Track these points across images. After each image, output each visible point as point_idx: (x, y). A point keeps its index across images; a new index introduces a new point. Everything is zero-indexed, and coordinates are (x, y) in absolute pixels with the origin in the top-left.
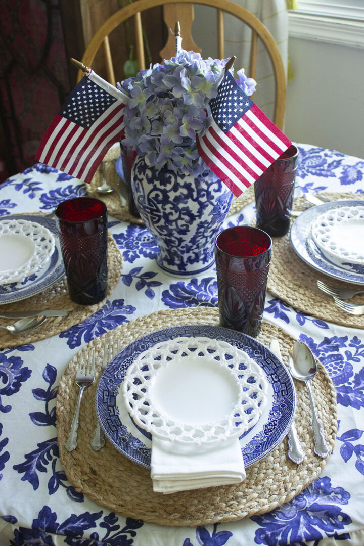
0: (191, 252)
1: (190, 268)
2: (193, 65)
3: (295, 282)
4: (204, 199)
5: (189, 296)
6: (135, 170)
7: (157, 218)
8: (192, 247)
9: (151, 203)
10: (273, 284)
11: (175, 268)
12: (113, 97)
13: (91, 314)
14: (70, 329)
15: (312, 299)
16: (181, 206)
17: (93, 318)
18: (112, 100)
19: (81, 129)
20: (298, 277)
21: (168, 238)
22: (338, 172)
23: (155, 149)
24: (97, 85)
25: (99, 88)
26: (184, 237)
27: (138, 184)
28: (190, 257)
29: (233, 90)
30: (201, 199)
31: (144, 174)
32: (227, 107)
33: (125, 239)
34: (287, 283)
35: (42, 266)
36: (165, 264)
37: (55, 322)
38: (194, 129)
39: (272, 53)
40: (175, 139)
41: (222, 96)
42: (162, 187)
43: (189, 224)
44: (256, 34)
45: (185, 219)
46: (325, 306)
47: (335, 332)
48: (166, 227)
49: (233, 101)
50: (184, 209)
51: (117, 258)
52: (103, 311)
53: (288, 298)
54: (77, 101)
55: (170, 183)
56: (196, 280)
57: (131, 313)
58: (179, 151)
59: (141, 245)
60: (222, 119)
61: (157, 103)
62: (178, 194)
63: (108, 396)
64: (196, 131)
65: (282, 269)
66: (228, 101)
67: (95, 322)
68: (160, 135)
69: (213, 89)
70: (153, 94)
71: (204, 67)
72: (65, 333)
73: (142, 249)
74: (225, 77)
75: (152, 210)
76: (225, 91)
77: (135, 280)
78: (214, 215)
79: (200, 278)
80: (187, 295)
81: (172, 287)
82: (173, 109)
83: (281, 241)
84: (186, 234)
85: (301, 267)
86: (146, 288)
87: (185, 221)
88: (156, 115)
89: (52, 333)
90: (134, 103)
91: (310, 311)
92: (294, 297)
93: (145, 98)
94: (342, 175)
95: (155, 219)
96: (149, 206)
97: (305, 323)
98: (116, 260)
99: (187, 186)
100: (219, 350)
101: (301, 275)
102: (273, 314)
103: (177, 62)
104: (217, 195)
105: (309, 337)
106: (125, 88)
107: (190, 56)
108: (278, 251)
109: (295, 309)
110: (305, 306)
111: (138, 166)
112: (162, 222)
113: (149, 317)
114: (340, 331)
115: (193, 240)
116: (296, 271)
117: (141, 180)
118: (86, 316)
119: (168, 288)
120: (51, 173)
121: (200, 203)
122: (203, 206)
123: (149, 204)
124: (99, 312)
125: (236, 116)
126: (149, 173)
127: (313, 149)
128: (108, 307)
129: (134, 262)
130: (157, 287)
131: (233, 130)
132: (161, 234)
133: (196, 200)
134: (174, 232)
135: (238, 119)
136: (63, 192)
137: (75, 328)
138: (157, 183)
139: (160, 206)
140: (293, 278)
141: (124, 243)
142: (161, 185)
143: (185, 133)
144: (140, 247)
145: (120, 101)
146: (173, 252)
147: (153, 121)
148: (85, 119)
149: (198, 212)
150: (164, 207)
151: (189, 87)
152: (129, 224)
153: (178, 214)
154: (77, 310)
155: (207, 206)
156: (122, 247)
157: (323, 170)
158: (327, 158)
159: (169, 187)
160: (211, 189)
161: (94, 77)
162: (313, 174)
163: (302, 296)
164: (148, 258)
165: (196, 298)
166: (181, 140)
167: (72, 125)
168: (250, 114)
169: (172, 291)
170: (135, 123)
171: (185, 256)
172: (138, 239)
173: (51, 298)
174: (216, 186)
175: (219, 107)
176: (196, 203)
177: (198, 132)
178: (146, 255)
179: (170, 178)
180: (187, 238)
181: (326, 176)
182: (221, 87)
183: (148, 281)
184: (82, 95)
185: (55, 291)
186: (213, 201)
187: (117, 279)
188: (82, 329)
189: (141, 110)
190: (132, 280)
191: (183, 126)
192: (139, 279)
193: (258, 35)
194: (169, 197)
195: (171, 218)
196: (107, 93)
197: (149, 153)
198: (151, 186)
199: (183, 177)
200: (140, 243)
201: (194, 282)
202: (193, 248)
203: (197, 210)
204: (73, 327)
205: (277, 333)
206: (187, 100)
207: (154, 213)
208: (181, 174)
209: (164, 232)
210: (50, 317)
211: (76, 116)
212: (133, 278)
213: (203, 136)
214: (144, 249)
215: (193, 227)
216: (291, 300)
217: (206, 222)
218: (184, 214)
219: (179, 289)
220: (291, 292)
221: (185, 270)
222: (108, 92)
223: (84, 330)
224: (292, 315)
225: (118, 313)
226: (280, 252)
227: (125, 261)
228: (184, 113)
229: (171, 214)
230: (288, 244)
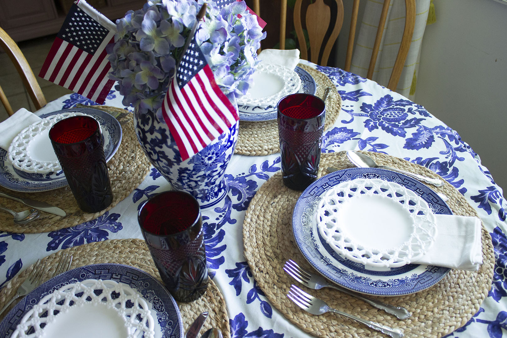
3: (276, 250)
10: (253, 245)
12: (105, 28)
13: (84, 221)
14: (60, 231)
16: (157, 149)
17: (84, 225)
22: (410, 132)
24: (87, 14)
32: (186, 61)
34: (268, 248)
37: (53, 220)
42: (143, 127)
43: (169, 167)
46: (285, 289)
47: (275, 325)
49: (190, 55)
50: (160, 152)
51: (144, 171)
52: (97, 222)
53: (256, 266)
54: (74, 26)
55: (148, 124)
57: (115, 232)
60: (180, 73)
62: (153, 137)
65: (275, 230)
67: (82, 231)
68: (122, 78)
72: (54, 234)
77: (143, 199)
78: (196, 164)
87: (164, 164)
89: (44, 229)
90: (117, 38)
91: (266, 290)
92: (262, 268)
94: (412, 136)
97: (253, 302)
98: (141, 173)
99: (162, 131)
102: (231, 279)
105: (246, 319)
108: (286, 207)
109: (255, 282)
110: (265, 282)
113: (123, 242)
114: (280, 326)
115: (181, 181)
121: (175, 152)
122: (178, 155)
124: (92, 222)
125: (190, 73)
127: (402, 100)
128: (103, 219)
129: (156, 179)
133: (170, 147)
135: (191, 77)
140: (277, 244)
142: (142, 123)
145: (112, 33)
148: (87, 44)
149: (174, 159)
151: (152, 31)
153: (156, 155)
154: (76, 214)
157: (397, 126)
158: (409, 114)
159: (147, 128)
161: (83, 5)
162: (384, 128)
163: (270, 269)
166: (141, 87)
167: (75, 49)
168: (202, 74)
179: (149, 119)
180: (173, 178)
181: (395, 134)
184: (77, 21)
187: (129, 192)
190: (142, 197)
191: (142, 72)
192: (147, 198)
194: (147, 137)
202: (184, 187)
203: (174, 157)
204: (64, 229)
205: (217, 304)
211: (77, 41)
212: (144, 195)
215: (174, 171)
217: (187, 169)
218: (162, 157)
220: (263, 261)
222: (98, 22)
223: (69, 235)
224: (247, 287)
225: (106, 227)
227: (149, 176)
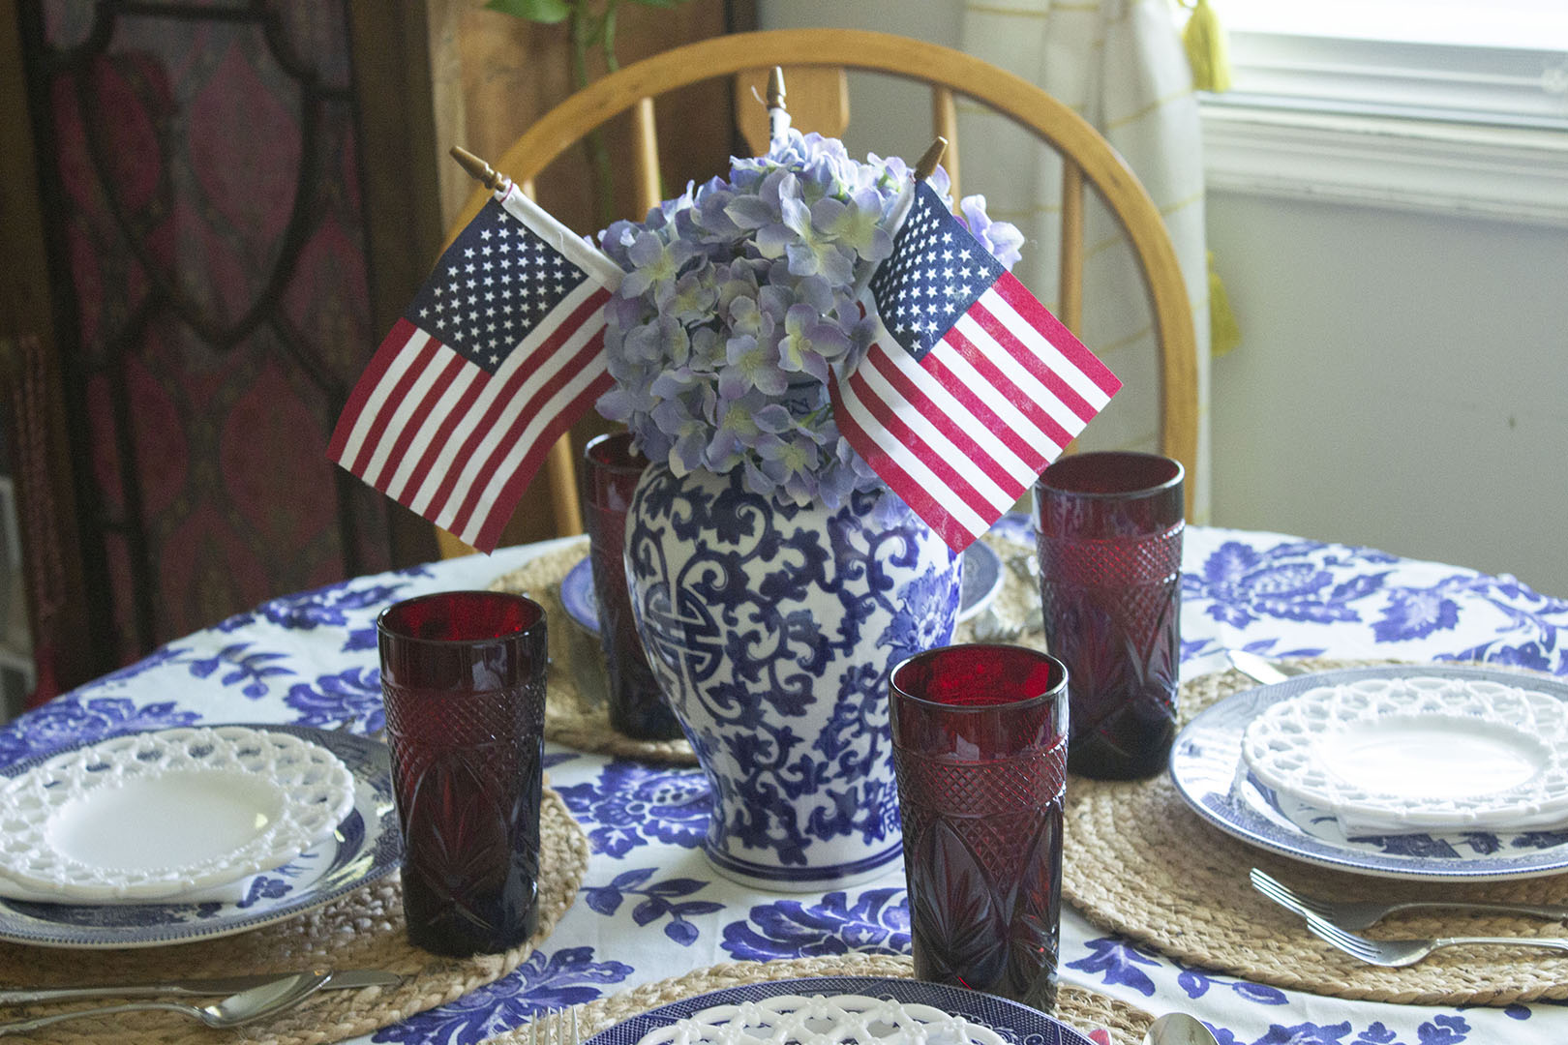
0: (822, 788)
1: (820, 853)
2: (819, 172)
3: (1184, 892)
4: (859, 587)
5: (816, 931)
6: (637, 509)
7: (708, 657)
8: (823, 766)
9: (689, 604)
10: (1105, 897)
11: (769, 857)
12: (576, 268)
13: (480, 982)
14: (411, 1020)
15: (1234, 931)
16: (787, 607)
17: (489, 994)
18: (572, 275)
19: (470, 371)
20: (1193, 877)
21: (745, 732)
22: (1372, 608)
23: (701, 417)
24: (527, 229)
25: (531, 238)
26: (797, 725)
27: (647, 550)
28: (820, 810)
29: (939, 232)
30: (849, 585)
31: (667, 514)
32: (924, 284)
33: (595, 798)
34: (1154, 892)
35: (314, 845)
36: (736, 846)
37: (356, 999)
38: (824, 354)
39: (1138, 238)
40: (764, 383)
41: (908, 256)
42: (726, 548)
43: (811, 675)
44: (1077, 174)
45: (800, 655)
46: (1279, 948)
47: (1309, 1012)
48: (737, 691)
49: (939, 265)
50: (794, 618)
51: (568, 841)
52: (522, 978)
53: (1156, 929)
54: (462, 278)
55: (750, 532)
56: (843, 896)
57: (617, 981)
58: (776, 420)
59: (651, 812)
60: (908, 320)
61: (709, 281)
62: (775, 566)
64: (830, 359)
65: (1139, 859)
66: (924, 267)
67: (495, 1004)
68: (717, 370)
69: (880, 236)
70: (697, 254)
71: (853, 178)
72: (392, 1033)
73: (655, 823)
74: (916, 200)
75: (691, 630)
76: (917, 240)
77: (630, 901)
78: (896, 647)
79: (855, 888)
80: (807, 930)
81: (757, 913)
82: (757, 292)
83: (1141, 791)
84: (802, 713)
85: (1206, 853)
86: (668, 918)
87: (800, 662)
88: (707, 312)
89: (347, 1027)
90: (638, 284)
91: (1225, 959)
92: (1177, 929)
93: (672, 268)
94: (1382, 617)
95: (701, 660)
96: (681, 618)
97: (1207, 993)
98: (564, 846)
99: (805, 541)
100: (909, 1029)
101: (1201, 873)
102: (1103, 974)
103: (771, 163)
104: (901, 577)
105: (1218, 1026)
106: (608, 247)
107: (810, 148)
108: (1129, 814)
109: (1177, 960)
110: (1210, 948)
111: (648, 492)
112: (725, 673)
113: (679, 982)
114: (1324, 1010)
115: (827, 741)
116: (1187, 864)
117: (657, 536)
118: (464, 984)
119: (743, 915)
120: (321, 628)
121: (847, 600)
122: (855, 611)
123: (683, 610)
124: (508, 980)
125: (949, 309)
126: (683, 508)
127: (1285, 546)
128: (538, 968)
129: (627, 855)
130: (707, 917)
131: (942, 351)
132: (720, 721)
133: (834, 588)
134: (765, 705)
135: (955, 317)
136: (367, 679)
137: (426, 1018)
138: (710, 537)
139: (716, 612)
140: (1175, 882)
141: (592, 808)
142: (721, 539)
143: (794, 362)
144: (649, 818)
145: (596, 280)
146: (762, 790)
147: (696, 328)
148: (484, 337)
149: (840, 631)
150: (731, 614)
151: (806, 227)
152: (609, 761)
153: (777, 634)
154: (431, 970)
155: (871, 610)
156: (587, 820)
157: (1318, 604)
158: (1333, 569)
159: (747, 545)
160: (883, 553)
161: (518, 204)
162: (1274, 613)
163: (1201, 926)
164: (675, 846)
165: (838, 936)
166: (782, 386)
167: (445, 355)
168: (992, 301)
169: (759, 924)
170: (638, 345)
171: (804, 806)
172: (643, 795)
173: (342, 943)
174: (896, 546)
175: (900, 286)
176: (833, 599)
177: (837, 366)
178: (666, 837)
179: (751, 516)
180: (809, 725)
181: (1326, 620)
182: (905, 229)
183: (674, 901)
184: (479, 260)
185: (356, 927)
186: (890, 595)
187: (570, 894)
188: (449, 1022)
189: (660, 301)
190: (621, 899)
191: (787, 339)
192: (645, 898)
193: (1086, 177)
194: (746, 579)
195: (757, 652)
196: (558, 254)
197: (684, 434)
198: (689, 548)
199: (791, 511)
200: (648, 806)
201: (835, 901)
202: (829, 772)
203: (838, 625)
204: (419, 1015)
205: (1111, 1014)
206: (798, 262)
207: (700, 639)
208: (784, 504)
209: (730, 708)
210: (342, 990)
211: (457, 328)
212: (625, 895)
213: (851, 374)
214: (662, 824)
215: (826, 688)
216: (1163, 933)
217: (868, 671)
218: (796, 637)
219: (784, 917)
220: (1163, 916)
221: (803, 860)
222: (563, 252)
223: (462, 1022)
224: (1165, 974)
225: (573, 980)
226: (1136, 817)
227: (596, 852)
228: (789, 301)
229: (755, 637)
230: (1165, 799)
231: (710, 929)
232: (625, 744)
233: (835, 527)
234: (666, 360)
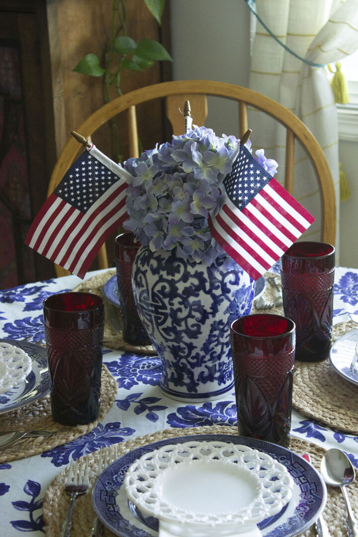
0: (203, 365)
1: (202, 388)
2: (205, 141)
3: (335, 403)
4: (218, 292)
5: (201, 417)
6: (137, 263)
7: (163, 317)
8: (204, 357)
9: (156, 298)
10: (306, 405)
11: (184, 390)
12: (116, 175)
13: (80, 435)
14: (55, 449)
15: (354, 418)
16: (192, 299)
17: (83, 439)
18: (114, 178)
19: (77, 212)
20: (338, 398)
21: (176, 344)
23: (162, 230)
24: (98, 161)
25: (100, 164)
26: (195, 342)
27: (141, 278)
28: (202, 373)
29: (249, 164)
30: (214, 292)
31: (148, 265)
32: (243, 182)
33: (118, 367)
34: (324, 404)
36: (171, 385)
37: (35, 441)
38: (207, 207)
39: (314, 158)
40: (185, 218)
41: (237, 172)
42: (170, 278)
43: (200, 324)
44: (292, 135)
45: (196, 317)
48: (173, 329)
49: (249, 176)
50: (195, 303)
51: (109, 383)
52: (95, 433)
53: (325, 417)
54: (74, 179)
55: (179, 272)
56: (211, 404)
57: (129, 435)
58: (189, 232)
59: (139, 372)
60: (237, 195)
61: (165, 180)
62: (188, 284)
63: (107, 495)
64: (208, 210)
65: (318, 391)
66: (243, 176)
67: (85, 443)
68: (168, 213)
69: (227, 165)
70: (160, 171)
71: (217, 143)
72: (48, 453)
73: (141, 376)
74: (240, 152)
75: (157, 307)
76: (240, 167)
77: (133, 405)
78: (231, 314)
79: (215, 401)
80: (198, 417)
81: (179, 410)
82: (182, 185)
83: (319, 366)
84: (196, 338)
85: (343, 389)
86: (147, 412)
87: (196, 320)
88: (164, 192)
89: (32, 451)
90: (139, 181)
91: (352, 429)
92: (333, 417)
93: (151, 176)
95: (160, 318)
96: (153, 303)
97: (344, 441)
98: (108, 385)
99: (199, 275)
100: (237, 454)
101: (341, 397)
102: (306, 434)
103: (187, 137)
104: (233, 288)
105: (348, 453)
106: (127, 167)
107: (201, 132)
108: (314, 375)
109: (333, 429)
110: (345, 424)
111: (141, 257)
112: (169, 323)
113: (152, 436)
115: (206, 348)
116: (336, 393)
117: (144, 273)
118: (74, 436)
119: (175, 411)
120: (15, 302)
121: (214, 297)
122: (217, 301)
123: (154, 300)
124: (90, 434)
125: (252, 192)
126: (154, 263)
128: (100, 430)
129: (131, 388)
130: (161, 411)
131: (250, 207)
132: (167, 340)
133: (209, 292)
134: (183, 335)
135: (254, 195)
136: (32, 321)
137: (60, 448)
138: (164, 273)
139: (166, 301)
140: (332, 400)
141: (118, 370)
142: (168, 274)
143: (196, 211)
144: (139, 374)
145: (123, 179)
146: (181, 365)
147: (160, 198)
148: (82, 200)
149: (211, 308)
150: (171, 302)
151: (200, 161)
152: (123, 353)
153: (188, 309)
154: (62, 431)
155: (222, 300)
156: (116, 375)
159: (177, 277)
160: (227, 280)
161: (95, 152)
163: (342, 416)
164: (149, 385)
165: (209, 419)
166: (191, 219)
167: (68, 206)
168: (268, 189)
169: (180, 414)
170: (139, 203)
171: (197, 371)
172: (136, 366)
173: (29, 420)
174: (231, 277)
175: (235, 184)
176: (209, 297)
177: (211, 212)
178: (145, 382)
179: (179, 266)
180: (199, 342)
182: (236, 162)
183: (149, 405)
184: (80, 172)
185: (33, 414)
186: (230, 295)
187: (111, 402)
188: (69, 449)
189: (147, 188)
190: (130, 404)
191: (194, 202)
192: (139, 404)
193: (295, 136)
194: (177, 289)
195: (181, 315)
196: (109, 170)
197: (155, 236)
198: (156, 278)
199: (194, 265)
200: (138, 370)
201: (208, 406)
202: (206, 359)
203: (211, 306)
204: (58, 447)
205: (310, 448)
206: (198, 174)
207: (160, 311)
208: (191, 262)
209: (170, 335)
210: (30, 437)
211: (72, 197)
213: (216, 215)
215: (206, 329)
216: (328, 419)
217: (221, 322)
218: (196, 310)
219: (189, 412)
220: (328, 412)
221: (196, 391)
222: (112, 170)
223: (73, 450)
224: (329, 434)
225: (113, 434)
226: (317, 375)
227: (120, 387)
228: (194, 188)
229: (180, 310)
230: (327, 369)
231: (163, 416)
232: (129, 347)
233: (209, 270)
234: (149, 209)
